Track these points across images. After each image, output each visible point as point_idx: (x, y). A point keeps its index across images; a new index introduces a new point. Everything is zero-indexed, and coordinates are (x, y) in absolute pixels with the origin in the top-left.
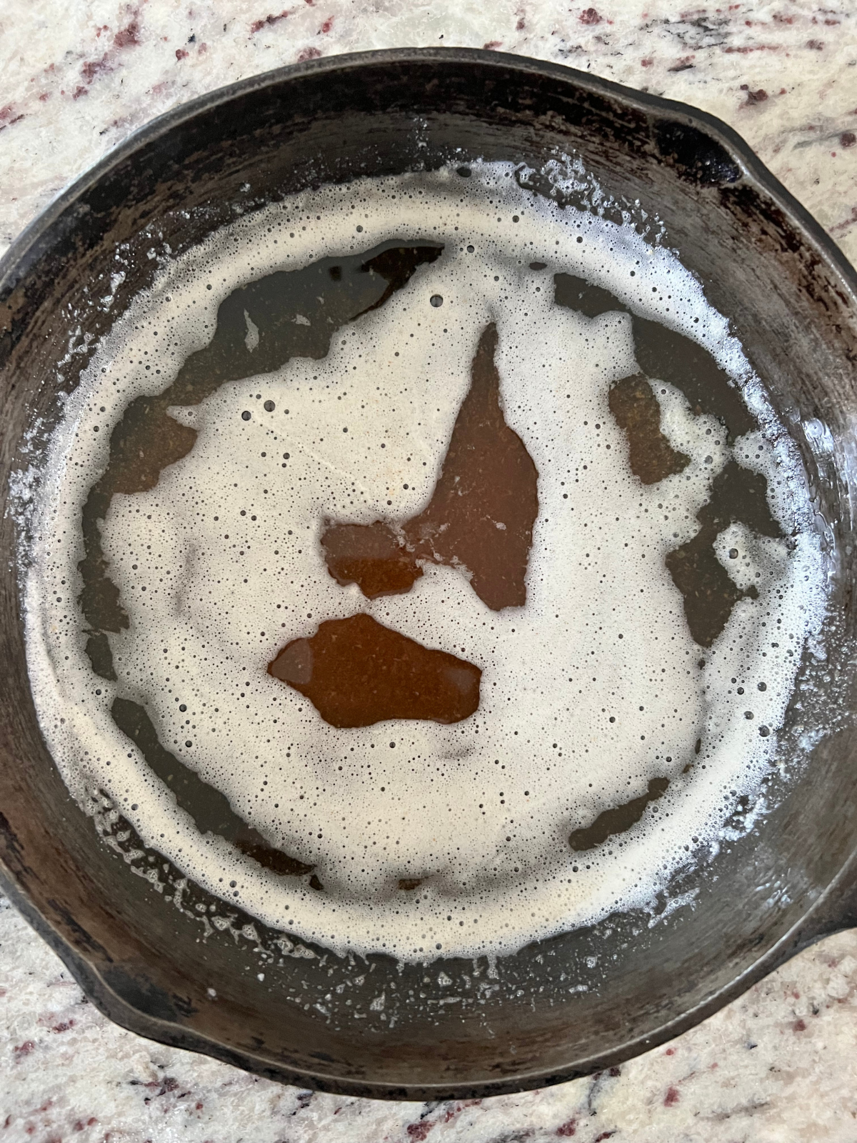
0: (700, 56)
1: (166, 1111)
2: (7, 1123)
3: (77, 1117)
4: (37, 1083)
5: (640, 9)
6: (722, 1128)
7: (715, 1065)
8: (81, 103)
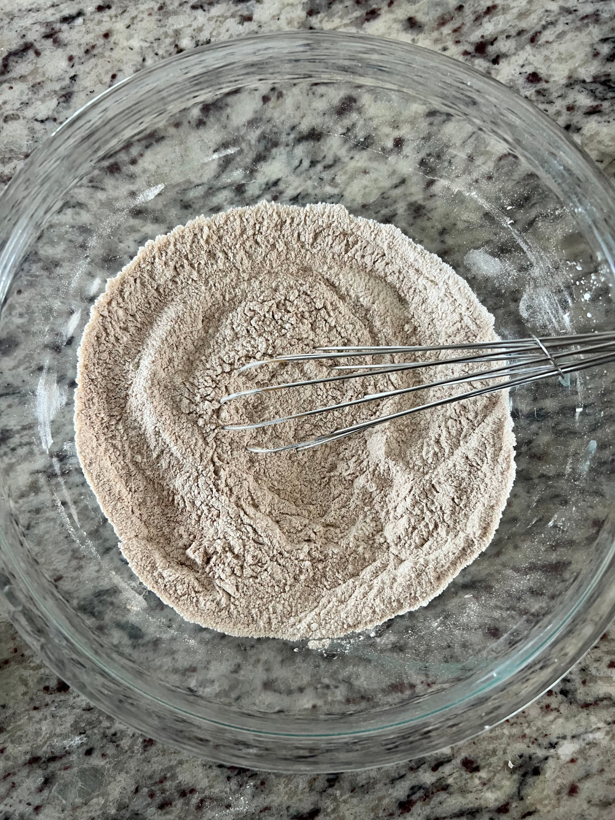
0: (606, 105)
1: (241, 786)
2: (137, 790)
3: (183, 787)
4: (157, 765)
5: (566, 73)
6: (606, 812)
7: (602, 771)
8: (202, 131)
